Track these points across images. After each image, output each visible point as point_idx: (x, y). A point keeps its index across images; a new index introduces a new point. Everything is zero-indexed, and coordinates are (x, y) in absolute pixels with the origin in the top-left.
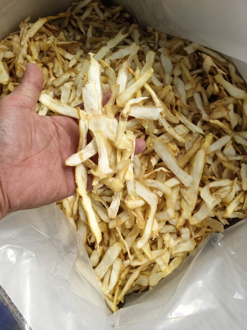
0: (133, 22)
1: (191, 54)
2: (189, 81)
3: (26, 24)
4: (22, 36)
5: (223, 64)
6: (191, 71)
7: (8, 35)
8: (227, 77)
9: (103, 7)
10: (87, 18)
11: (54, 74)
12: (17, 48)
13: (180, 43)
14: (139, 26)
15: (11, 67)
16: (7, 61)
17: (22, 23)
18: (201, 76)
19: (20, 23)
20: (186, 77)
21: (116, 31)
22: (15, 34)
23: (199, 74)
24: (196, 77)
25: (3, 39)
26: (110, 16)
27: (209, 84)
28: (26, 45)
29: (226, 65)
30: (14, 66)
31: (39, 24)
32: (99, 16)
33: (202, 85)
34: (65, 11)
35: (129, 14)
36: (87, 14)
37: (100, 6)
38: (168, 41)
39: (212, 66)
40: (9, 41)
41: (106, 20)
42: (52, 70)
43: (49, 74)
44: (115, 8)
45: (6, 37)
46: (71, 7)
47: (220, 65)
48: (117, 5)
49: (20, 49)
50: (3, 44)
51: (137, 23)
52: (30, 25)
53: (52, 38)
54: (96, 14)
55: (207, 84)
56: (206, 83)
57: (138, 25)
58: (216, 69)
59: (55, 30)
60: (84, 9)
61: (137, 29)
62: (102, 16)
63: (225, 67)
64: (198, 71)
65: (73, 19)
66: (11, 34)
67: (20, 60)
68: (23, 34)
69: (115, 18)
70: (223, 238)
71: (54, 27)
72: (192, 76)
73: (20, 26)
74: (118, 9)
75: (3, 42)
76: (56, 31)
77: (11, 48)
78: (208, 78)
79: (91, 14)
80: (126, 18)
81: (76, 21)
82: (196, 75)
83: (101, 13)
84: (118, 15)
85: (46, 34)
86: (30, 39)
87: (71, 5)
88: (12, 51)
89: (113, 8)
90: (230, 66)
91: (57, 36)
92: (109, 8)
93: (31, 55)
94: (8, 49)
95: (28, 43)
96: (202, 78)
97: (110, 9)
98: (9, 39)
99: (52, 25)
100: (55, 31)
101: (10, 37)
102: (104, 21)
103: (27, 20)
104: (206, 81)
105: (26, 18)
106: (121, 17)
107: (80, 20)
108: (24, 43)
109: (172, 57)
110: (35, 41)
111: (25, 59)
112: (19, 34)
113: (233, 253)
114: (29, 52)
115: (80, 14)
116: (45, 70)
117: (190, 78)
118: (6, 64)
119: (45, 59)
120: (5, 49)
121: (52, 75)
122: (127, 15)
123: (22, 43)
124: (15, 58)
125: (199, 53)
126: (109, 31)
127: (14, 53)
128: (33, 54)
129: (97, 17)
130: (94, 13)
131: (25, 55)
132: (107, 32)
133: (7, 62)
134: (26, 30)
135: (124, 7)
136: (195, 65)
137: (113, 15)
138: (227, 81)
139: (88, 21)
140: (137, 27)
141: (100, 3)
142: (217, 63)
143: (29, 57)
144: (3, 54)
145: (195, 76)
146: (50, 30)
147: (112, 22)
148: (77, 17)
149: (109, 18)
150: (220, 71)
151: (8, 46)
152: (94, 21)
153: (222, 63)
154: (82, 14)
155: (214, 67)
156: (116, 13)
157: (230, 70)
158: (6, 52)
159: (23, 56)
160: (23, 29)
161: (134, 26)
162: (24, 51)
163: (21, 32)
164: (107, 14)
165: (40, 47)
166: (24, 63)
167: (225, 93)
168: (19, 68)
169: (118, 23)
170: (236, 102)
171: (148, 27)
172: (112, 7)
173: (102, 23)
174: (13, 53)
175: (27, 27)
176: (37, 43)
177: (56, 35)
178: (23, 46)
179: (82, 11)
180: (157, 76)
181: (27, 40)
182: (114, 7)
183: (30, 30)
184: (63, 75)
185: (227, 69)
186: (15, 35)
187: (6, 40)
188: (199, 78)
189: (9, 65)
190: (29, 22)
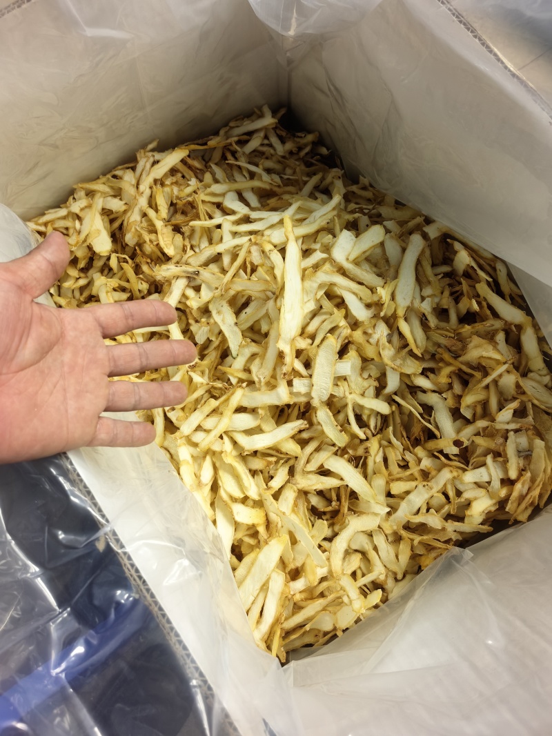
0: (335, 166)
1: (435, 238)
2: (429, 283)
3: (150, 154)
4: (141, 175)
5: (488, 262)
6: (433, 265)
7: (114, 168)
8: (492, 284)
9: (284, 134)
10: (254, 151)
11: (192, 248)
12: (132, 195)
13: (419, 220)
14: (345, 172)
15: (116, 225)
16: (108, 213)
17: (142, 151)
18: (450, 277)
19: (137, 151)
20: (425, 276)
21: (305, 179)
22: (128, 168)
23: (446, 275)
24: (442, 278)
25: (104, 174)
26: (295, 150)
27: (462, 294)
28: (148, 192)
29: (492, 263)
30: (122, 224)
31: (173, 158)
32: (275, 150)
33: (452, 294)
34: (216, 133)
35: (328, 149)
36: (254, 143)
37: (278, 132)
38: (396, 209)
39: (468, 265)
40: (115, 180)
41: (287, 156)
42: (189, 238)
43: (184, 246)
44: (305, 136)
45: (110, 171)
46: (228, 128)
47: (482, 262)
48: (309, 132)
49: (137, 197)
50: (104, 183)
51: (343, 168)
52: (157, 156)
53: (193, 182)
54: (270, 145)
55: (458, 293)
56: (457, 291)
57: (343, 171)
58: (476, 270)
59: (198, 169)
60: (250, 134)
61: (339, 178)
62: (280, 149)
63: (490, 265)
64: (446, 269)
65: (229, 150)
66: (120, 167)
67: (135, 217)
68: (143, 170)
69: (302, 153)
70: (472, 557)
71: (196, 164)
72: (436, 275)
73: (138, 156)
74: (310, 138)
75: (103, 179)
76: (200, 170)
77: (118, 194)
78: (461, 284)
79: (262, 145)
80: (321, 155)
81: (234, 153)
82: (442, 275)
83: (279, 142)
84: (307, 149)
85: (181, 173)
86: (156, 181)
87: (226, 125)
88: (121, 199)
89: (301, 137)
90: (499, 266)
91: (202, 178)
92: (294, 136)
93: (157, 211)
94: (113, 194)
95: (151, 188)
96: (451, 281)
97: (296, 139)
98: (115, 177)
99: (194, 159)
100: (198, 171)
101: (118, 173)
102: (283, 157)
103: (151, 146)
104: (457, 288)
105: (150, 143)
106: (313, 153)
107: (244, 153)
108: (144, 187)
109: (403, 241)
110: (163, 184)
111: (145, 215)
112: (134, 169)
113: (489, 582)
114: (152, 204)
115: (242, 143)
116: (179, 237)
117: (432, 278)
118: (107, 219)
119: (179, 219)
120: (108, 193)
121: (189, 247)
122: (324, 151)
123: (142, 188)
124: (125, 212)
125: (448, 240)
126: (291, 177)
127: (126, 204)
128: (159, 208)
129: (272, 151)
130: (266, 142)
131: (145, 208)
132: (288, 179)
133: (108, 215)
134: (148, 165)
135: (320, 136)
136: (440, 257)
137: (300, 149)
138: (493, 292)
139: (256, 156)
140: (340, 175)
141: (279, 125)
142: (477, 258)
143: (151, 213)
144: (103, 201)
145: (440, 276)
146: (190, 167)
147: (296, 160)
148: (238, 149)
149: (291, 153)
150: (482, 274)
151: (112, 188)
152: (267, 158)
153: (486, 259)
154: (247, 142)
155: (472, 267)
156: (306, 145)
157: (498, 272)
158: (109, 198)
159: (141, 210)
160: (143, 162)
161: (336, 172)
162: (143, 202)
163: (139, 168)
164: (289, 146)
165: (172, 197)
166: (141, 222)
167: (488, 312)
168: (133, 230)
169: (309, 165)
170: (507, 327)
171: (361, 178)
172: (299, 134)
173: (279, 162)
174: (123, 202)
175: (151, 160)
176: (167, 189)
177: (199, 176)
178: (142, 193)
179: (245, 137)
180: (374, 269)
181: (151, 183)
182: (303, 135)
183: (156, 166)
184: (207, 249)
185: (494, 269)
186: (128, 171)
187: (109, 176)
188: (447, 280)
189: (112, 221)
190: (153, 150)
